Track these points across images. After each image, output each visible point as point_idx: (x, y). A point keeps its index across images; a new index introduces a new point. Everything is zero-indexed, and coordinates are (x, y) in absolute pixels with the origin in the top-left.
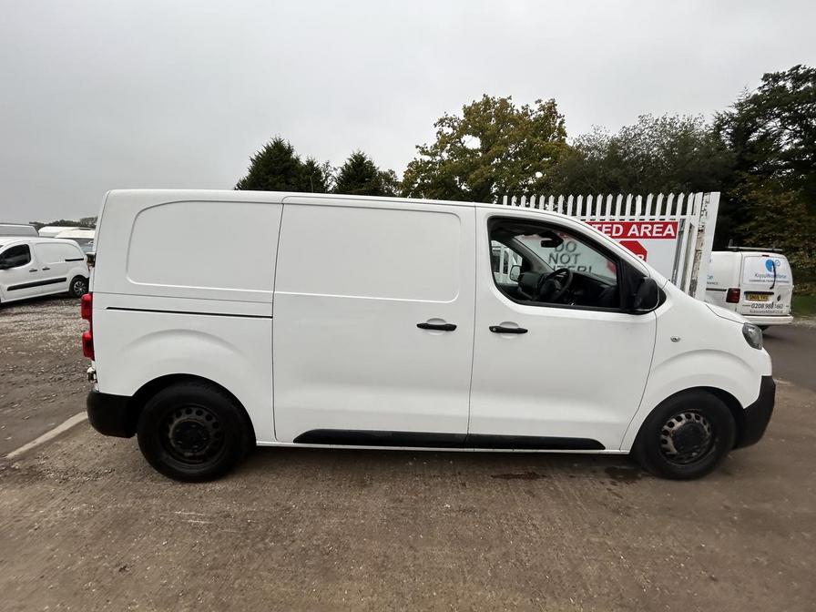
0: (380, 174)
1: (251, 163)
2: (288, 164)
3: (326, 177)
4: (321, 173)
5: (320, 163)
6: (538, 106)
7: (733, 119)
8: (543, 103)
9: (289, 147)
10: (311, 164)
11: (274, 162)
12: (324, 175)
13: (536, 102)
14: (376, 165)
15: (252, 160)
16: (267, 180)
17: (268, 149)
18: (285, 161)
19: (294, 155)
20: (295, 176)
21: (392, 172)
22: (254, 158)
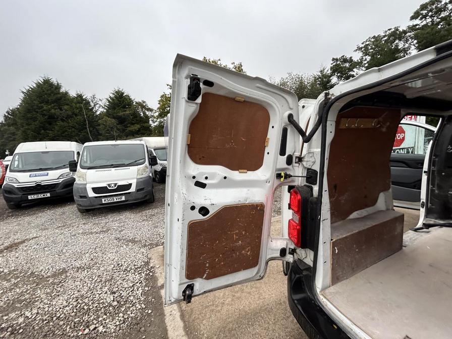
0: (136, 103)
1: (23, 95)
2: (59, 96)
3: (95, 105)
4: (89, 102)
5: (87, 95)
6: (233, 65)
7: (320, 78)
8: (235, 64)
9: (58, 84)
10: (80, 96)
11: (46, 94)
12: (92, 104)
13: (232, 64)
14: (132, 97)
15: (23, 92)
16: (42, 107)
17: (39, 85)
18: (56, 94)
19: (63, 90)
20: (67, 105)
21: (144, 102)
22: (25, 91)
